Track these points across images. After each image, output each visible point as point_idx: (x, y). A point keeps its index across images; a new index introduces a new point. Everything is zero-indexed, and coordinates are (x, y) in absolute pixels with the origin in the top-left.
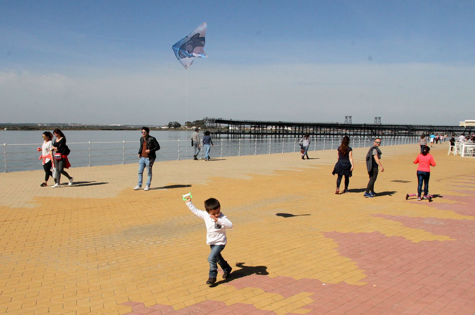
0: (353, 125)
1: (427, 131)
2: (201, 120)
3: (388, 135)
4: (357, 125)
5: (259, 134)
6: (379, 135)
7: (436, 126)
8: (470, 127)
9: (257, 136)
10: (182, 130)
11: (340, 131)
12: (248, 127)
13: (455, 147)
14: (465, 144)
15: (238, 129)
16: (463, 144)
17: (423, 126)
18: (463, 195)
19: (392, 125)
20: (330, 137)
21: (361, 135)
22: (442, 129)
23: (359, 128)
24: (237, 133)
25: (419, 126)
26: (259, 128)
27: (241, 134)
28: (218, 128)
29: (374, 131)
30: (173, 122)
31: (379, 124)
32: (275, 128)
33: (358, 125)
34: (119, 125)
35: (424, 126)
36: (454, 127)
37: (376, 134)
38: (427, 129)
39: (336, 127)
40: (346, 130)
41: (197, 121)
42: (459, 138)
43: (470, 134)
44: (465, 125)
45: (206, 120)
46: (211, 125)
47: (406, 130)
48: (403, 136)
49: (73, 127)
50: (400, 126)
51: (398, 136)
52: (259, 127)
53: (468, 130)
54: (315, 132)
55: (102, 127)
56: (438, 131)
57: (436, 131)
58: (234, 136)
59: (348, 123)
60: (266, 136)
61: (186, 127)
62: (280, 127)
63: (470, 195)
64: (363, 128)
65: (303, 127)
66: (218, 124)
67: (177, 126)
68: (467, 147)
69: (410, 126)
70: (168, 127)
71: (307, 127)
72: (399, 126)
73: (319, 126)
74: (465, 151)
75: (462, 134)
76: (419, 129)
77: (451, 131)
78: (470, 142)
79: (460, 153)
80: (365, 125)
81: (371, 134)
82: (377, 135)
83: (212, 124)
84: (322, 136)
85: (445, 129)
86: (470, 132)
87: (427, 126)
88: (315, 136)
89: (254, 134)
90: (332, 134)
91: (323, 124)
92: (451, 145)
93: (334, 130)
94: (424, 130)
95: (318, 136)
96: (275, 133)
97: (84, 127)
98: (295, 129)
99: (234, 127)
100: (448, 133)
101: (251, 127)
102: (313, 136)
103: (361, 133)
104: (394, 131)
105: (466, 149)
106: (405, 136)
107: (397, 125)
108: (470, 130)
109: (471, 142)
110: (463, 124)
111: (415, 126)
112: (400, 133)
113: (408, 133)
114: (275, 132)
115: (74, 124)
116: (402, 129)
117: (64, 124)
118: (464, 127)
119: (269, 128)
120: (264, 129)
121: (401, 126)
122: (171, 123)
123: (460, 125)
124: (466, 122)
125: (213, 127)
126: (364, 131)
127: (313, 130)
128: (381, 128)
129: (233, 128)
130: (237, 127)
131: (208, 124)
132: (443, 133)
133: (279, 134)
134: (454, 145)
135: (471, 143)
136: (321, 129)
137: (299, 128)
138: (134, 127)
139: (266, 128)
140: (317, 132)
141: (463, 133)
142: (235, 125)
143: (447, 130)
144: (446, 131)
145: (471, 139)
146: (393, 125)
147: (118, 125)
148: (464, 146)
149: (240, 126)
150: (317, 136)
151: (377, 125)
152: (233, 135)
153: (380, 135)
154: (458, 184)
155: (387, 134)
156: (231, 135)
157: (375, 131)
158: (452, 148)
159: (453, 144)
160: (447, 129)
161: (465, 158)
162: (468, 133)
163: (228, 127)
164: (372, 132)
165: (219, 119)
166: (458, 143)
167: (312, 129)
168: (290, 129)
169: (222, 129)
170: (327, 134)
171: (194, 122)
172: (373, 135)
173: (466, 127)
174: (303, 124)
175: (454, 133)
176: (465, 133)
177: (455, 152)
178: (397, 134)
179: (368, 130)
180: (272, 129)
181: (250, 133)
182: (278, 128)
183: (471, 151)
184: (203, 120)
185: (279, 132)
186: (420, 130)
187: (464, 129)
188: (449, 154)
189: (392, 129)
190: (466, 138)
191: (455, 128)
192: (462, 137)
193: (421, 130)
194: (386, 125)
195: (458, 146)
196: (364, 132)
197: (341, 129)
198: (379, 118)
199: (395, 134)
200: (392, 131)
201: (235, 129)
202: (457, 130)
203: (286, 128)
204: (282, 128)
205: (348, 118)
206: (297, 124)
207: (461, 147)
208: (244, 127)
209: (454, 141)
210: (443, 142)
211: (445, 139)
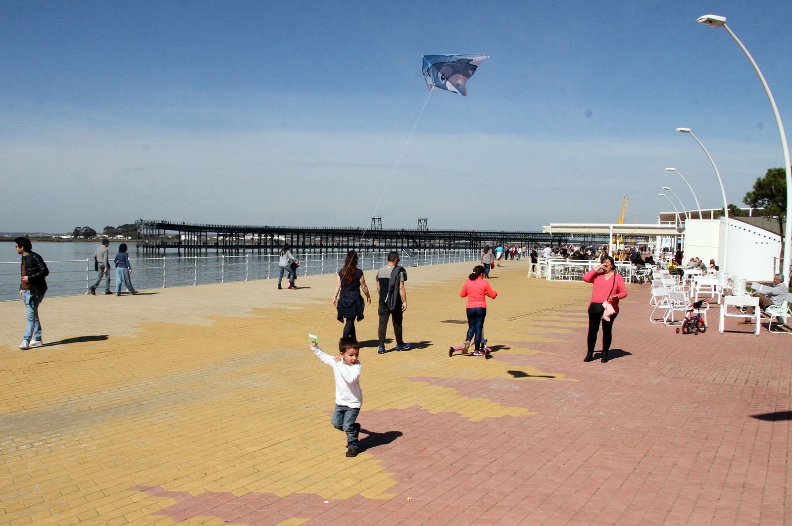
0: (384, 231)
1: (497, 241)
2: (132, 224)
3: (439, 248)
5: (231, 247)
6: (425, 248)
7: (510, 233)
8: (559, 234)
9: (228, 250)
10: (97, 241)
11: (363, 241)
12: (212, 236)
13: (538, 266)
14: (552, 261)
15: (196, 239)
16: (550, 261)
17: (491, 233)
18: (548, 341)
19: (444, 232)
21: (397, 247)
22: (519, 237)
23: (394, 236)
24: (194, 247)
25: (485, 233)
26: (232, 238)
27: (200, 247)
28: (162, 238)
29: (418, 241)
30: (82, 228)
31: (425, 230)
32: (258, 238)
35: (493, 233)
36: (537, 234)
37: (420, 245)
38: (498, 237)
40: (374, 239)
42: (543, 251)
44: (551, 231)
45: (141, 224)
46: (150, 232)
47: (466, 239)
48: (462, 248)
50: (457, 232)
51: (454, 248)
52: (231, 236)
53: (557, 238)
54: (324, 244)
56: (514, 240)
57: (511, 240)
58: (190, 252)
59: (376, 228)
60: (244, 250)
62: (266, 236)
63: (558, 341)
64: (400, 236)
65: (304, 235)
66: (162, 231)
67: (89, 234)
68: (554, 265)
69: (473, 232)
70: (73, 237)
71: (311, 236)
72: (455, 232)
74: (553, 271)
75: (548, 246)
76: (485, 238)
77: (532, 240)
78: (559, 257)
79: (545, 274)
80: (403, 231)
81: (413, 246)
82: (423, 248)
83: (152, 232)
84: (336, 250)
85: (524, 237)
86: (560, 241)
87: (497, 233)
88: (324, 250)
89: (223, 247)
92: (532, 263)
93: (354, 240)
94: (493, 238)
95: (330, 250)
96: (259, 246)
98: (292, 238)
99: (190, 236)
100: (529, 243)
101: (219, 236)
102: (321, 250)
103: (397, 245)
104: (448, 241)
105: (553, 268)
106: (466, 248)
107: (453, 232)
108: (559, 238)
109: (562, 257)
110: (548, 229)
111: (479, 233)
112: (457, 244)
113: (470, 244)
114: (258, 244)
116: (460, 238)
118: (549, 234)
119: (249, 237)
120: (240, 238)
121: (459, 232)
122: (78, 229)
123: (544, 232)
124: (553, 227)
125: (152, 236)
126: (402, 241)
127: (321, 240)
128: (428, 237)
129: (187, 238)
130: (194, 235)
131: (144, 231)
133: (266, 247)
134: (537, 263)
135: (560, 259)
136: (333, 239)
137: (298, 238)
139: (244, 237)
140: (327, 244)
141: (550, 243)
142: (190, 233)
143: (527, 239)
144: (525, 240)
145: (561, 253)
146: (447, 232)
148: (551, 263)
149: (199, 233)
150: (327, 250)
151: (422, 232)
152: (187, 249)
153: (427, 248)
154: (543, 324)
155: (437, 245)
156: (185, 249)
157: (420, 242)
158: (533, 266)
159: (534, 261)
160: (527, 237)
161: (552, 282)
162: (558, 243)
163: (179, 236)
164: (414, 242)
165: (163, 221)
167: (320, 239)
168: (284, 239)
169: (168, 239)
170: (343, 247)
171: (120, 226)
172: (416, 248)
173: (552, 234)
175: (537, 244)
177: (538, 273)
178: (453, 246)
179: (408, 240)
180: (253, 239)
181: (216, 246)
182: (263, 237)
183: (561, 271)
184: (135, 224)
185: (266, 243)
186: (487, 239)
187: (552, 238)
188: (529, 276)
189: (444, 237)
190: (553, 251)
191: (538, 235)
192: (548, 250)
193: (489, 238)
194: (436, 232)
195: (542, 264)
196: (402, 243)
197: (366, 238)
198: (425, 220)
199: (450, 245)
200: (445, 240)
201: (191, 239)
202: (541, 239)
203: (276, 237)
204: (269, 237)
205: (377, 221)
206: (295, 230)
207: (546, 266)
208: (206, 236)
209: (537, 256)
210: (521, 257)
211: (524, 252)
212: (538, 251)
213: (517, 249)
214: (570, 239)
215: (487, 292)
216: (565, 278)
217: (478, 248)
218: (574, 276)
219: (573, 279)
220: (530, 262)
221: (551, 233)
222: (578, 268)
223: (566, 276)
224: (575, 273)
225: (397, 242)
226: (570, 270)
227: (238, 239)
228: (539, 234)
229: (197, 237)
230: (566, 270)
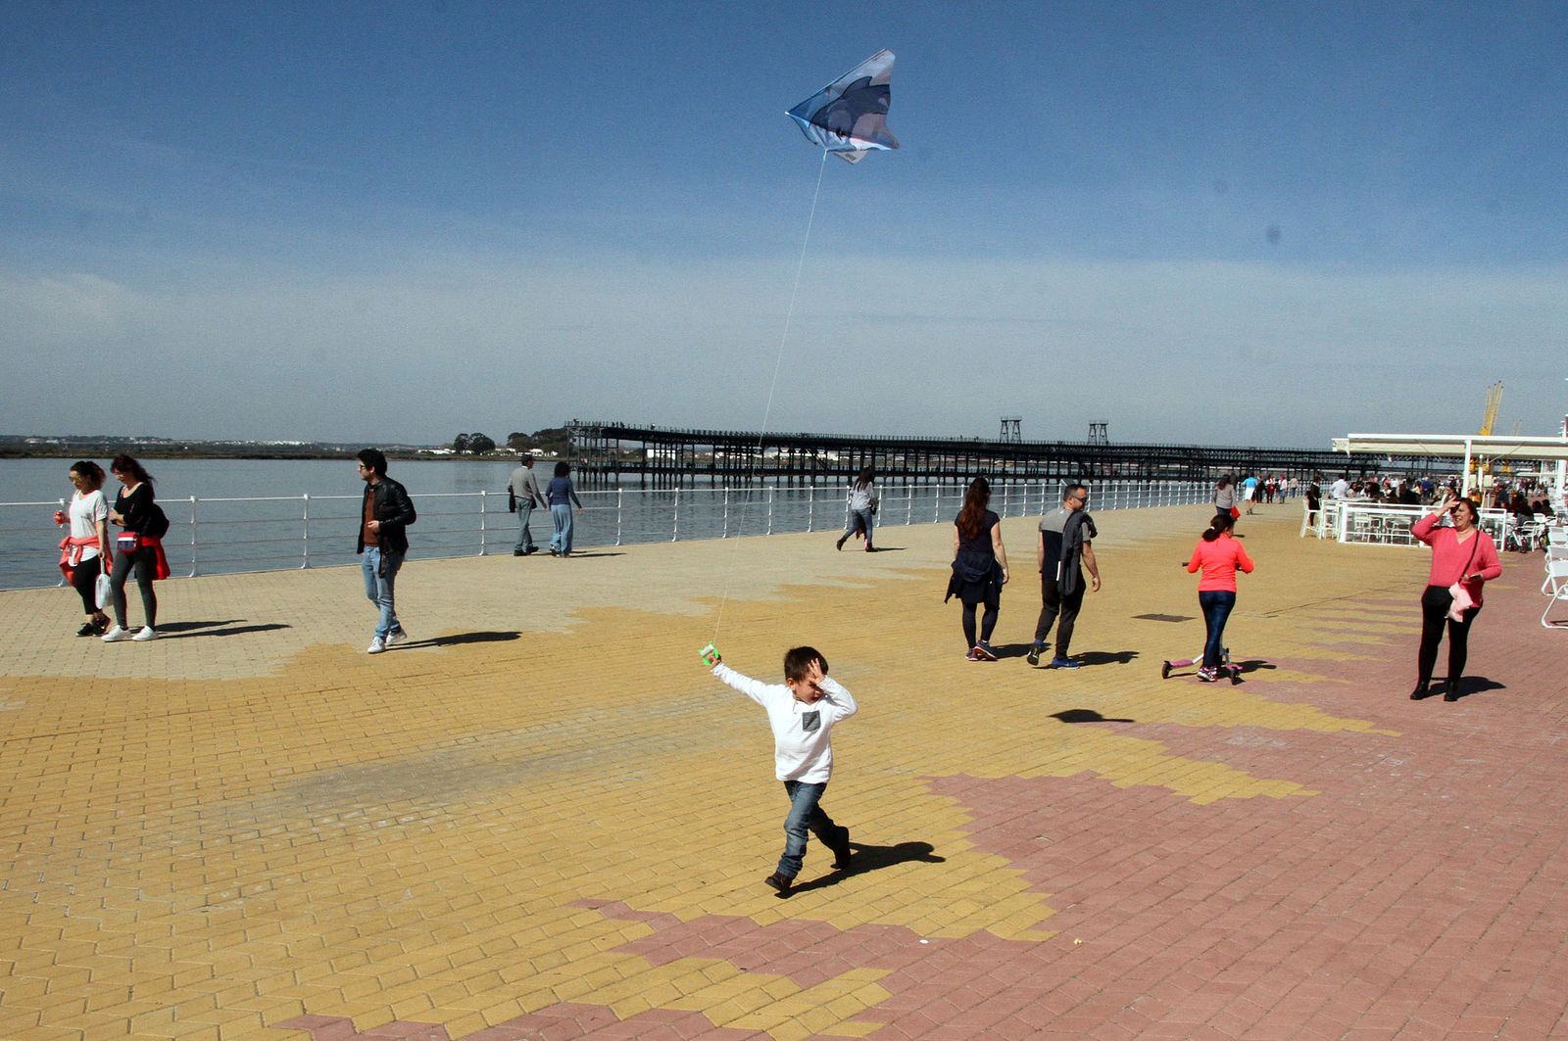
0: (1025, 445)
1: (1241, 466)
2: (559, 428)
3: (1129, 477)
4: (1038, 446)
5: (738, 472)
6: (1102, 478)
7: (1267, 452)
8: (1363, 454)
9: (732, 478)
10: (497, 458)
11: (984, 463)
12: (704, 452)
13: (1321, 514)
14: (1350, 506)
15: (674, 457)
16: (1345, 506)
17: (1230, 451)
18: (1342, 658)
19: (1139, 448)
20: (955, 483)
21: (1047, 476)
22: (1285, 460)
23: (1043, 454)
24: (671, 471)
25: (1218, 450)
26: (740, 455)
27: (682, 472)
28: (613, 454)
29: (1088, 464)
30: (470, 435)
31: (1102, 443)
32: (788, 455)
33: (1041, 445)
34: (297, 443)
35: (1234, 451)
36: (1320, 453)
37: (1092, 472)
38: (1243, 458)
39: (976, 451)
40: (1005, 460)
41: (547, 433)
42: (1332, 487)
43: (1363, 474)
44: (1348, 448)
45: (574, 429)
46: (591, 443)
47: (1181, 461)
48: (1173, 479)
49: (144, 448)
50: (1164, 448)
51: (1158, 479)
52: (738, 451)
53: (1357, 462)
54: (911, 467)
55: (242, 448)
56: (1275, 464)
57: (1268, 464)
58: (662, 480)
59: (1010, 438)
60: (762, 478)
61: (511, 450)
62: (803, 451)
63: (1362, 658)
64: (1054, 454)
65: (874, 451)
66: (612, 442)
67: (482, 447)
68: (1353, 513)
69: (1194, 449)
70: (453, 451)
71: (886, 452)
72: (1160, 448)
73: (922, 449)
74: (1350, 526)
75: (1341, 476)
76: (1218, 460)
77: (1309, 465)
78: (1362, 499)
79: (1335, 531)
80: (1060, 445)
81: (1080, 473)
82: (1098, 477)
83: (594, 442)
84: (933, 479)
85: (1293, 460)
86: (1363, 468)
87: (1241, 451)
88: (910, 479)
89: (723, 472)
90: (961, 475)
91: (935, 442)
92: (1311, 508)
93: (967, 461)
94: (1233, 461)
95: (921, 479)
96: (790, 471)
97: (180, 448)
98: (851, 456)
99: (663, 451)
100: (1302, 472)
101: (716, 451)
102: (905, 479)
103: (1048, 472)
104: (1146, 464)
105: (1351, 520)
106: (1179, 479)
107: (1156, 448)
108: (1363, 462)
109: (1367, 499)
110: (1343, 445)
111: (1207, 450)
112: (1163, 471)
113: (1188, 472)
114: (788, 467)
115: (148, 439)
116: (1169, 460)
117: (115, 438)
118: (1345, 453)
119: (771, 454)
120: (755, 456)
121: (1167, 448)
122: (463, 437)
123: (1335, 450)
124: (1352, 441)
125: (595, 451)
126: (1059, 464)
127: (905, 461)
128: (1108, 457)
129: (658, 455)
130: (671, 449)
131: (579, 442)
132: (1288, 472)
133: (802, 472)
134: (1318, 509)
135: (1366, 501)
136: (928, 458)
137: (863, 456)
138: (344, 450)
139: (762, 453)
140: (916, 469)
141: (1344, 471)
142: (663, 446)
143: (1299, 463)
144: (1296, 465)
145: (1366, 491)
146: (1144, 448)
147: (293, 443)
148: (1346, 510)
149: (679, 446)
150: (916, 479)
151: (1096, 447)
152: (657, 475)
153: (1106, 478)
154: (1330, 624)
155: (1125, 473)
156: (654, 475)
157: (1092, 466)
158: (1312, 515)
159: (1314, 505)
160: (1299, 460)
161: (1348, 546)
162: (1359, 472)
163: (644, 452)
164: (1081, 466)
165: (613, 424)
166: (1329, 501)
167: (903, 458)
168: (836, 459)
169: (624, 456)
170: (946, 474)
171: (536, 434)
172: (1085, 477)
173: (1352, 453)
174: (875, 441)
175: (1319, 473)
176: (1350, 471)
177: (1321, 528)
178: (1155, 475)
179: (1070, 462)
180: (778, 457)
181: (711, 470)
182: (797, 454)
183: (1366, 525)
184: (565, 429)
185: (802, 465)
186: (1222, 462)
187: (1348, 461)
188: (1303, 534)
189: (1139, 457)
190: (1351, 487)
191: (1321, 456)
192: (1340, 485)
193: (1226, 461)
194: (1124, 448)
195: (1329, 511)
196: (1059, 469)
197: (989, 458)
198: (1102, 425)
199: (1150, 473)
200: (1141, 464)
201: (665, 456)
202: (1326, 464)
203: (821, 455)
204: (808, 455)
205: (1011, 425)
206: (857, 440)
207: (1337, 515)
208: (693, 451)
209: (1319, 496)
210: (1288, 499)
211: (1294, 489)
212: (1323, 487)
213: (1279, 482)
214: (1384, 464)
215: (1239, 564)
216: (1373, 539)
217: (1204, 479)
218: (1392, 535)
219: (1389, 542)
220: (1306, 507)
221: (1348, 453)
222: (1400, 521)
223: (1376, 534)
224: (1393, 530)
225: (1048, 466)
226: (1384, 524)
227: (752, 456)
228: (1324, 453)
229: (676, 453)
230: (1375, 523)
